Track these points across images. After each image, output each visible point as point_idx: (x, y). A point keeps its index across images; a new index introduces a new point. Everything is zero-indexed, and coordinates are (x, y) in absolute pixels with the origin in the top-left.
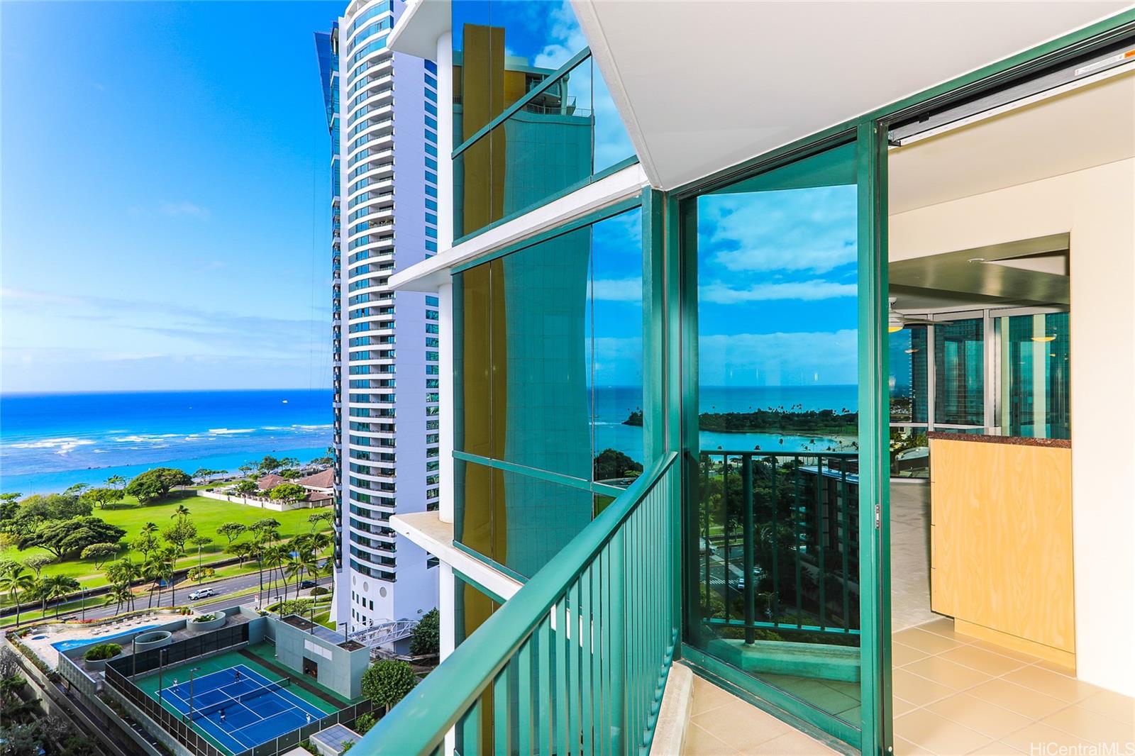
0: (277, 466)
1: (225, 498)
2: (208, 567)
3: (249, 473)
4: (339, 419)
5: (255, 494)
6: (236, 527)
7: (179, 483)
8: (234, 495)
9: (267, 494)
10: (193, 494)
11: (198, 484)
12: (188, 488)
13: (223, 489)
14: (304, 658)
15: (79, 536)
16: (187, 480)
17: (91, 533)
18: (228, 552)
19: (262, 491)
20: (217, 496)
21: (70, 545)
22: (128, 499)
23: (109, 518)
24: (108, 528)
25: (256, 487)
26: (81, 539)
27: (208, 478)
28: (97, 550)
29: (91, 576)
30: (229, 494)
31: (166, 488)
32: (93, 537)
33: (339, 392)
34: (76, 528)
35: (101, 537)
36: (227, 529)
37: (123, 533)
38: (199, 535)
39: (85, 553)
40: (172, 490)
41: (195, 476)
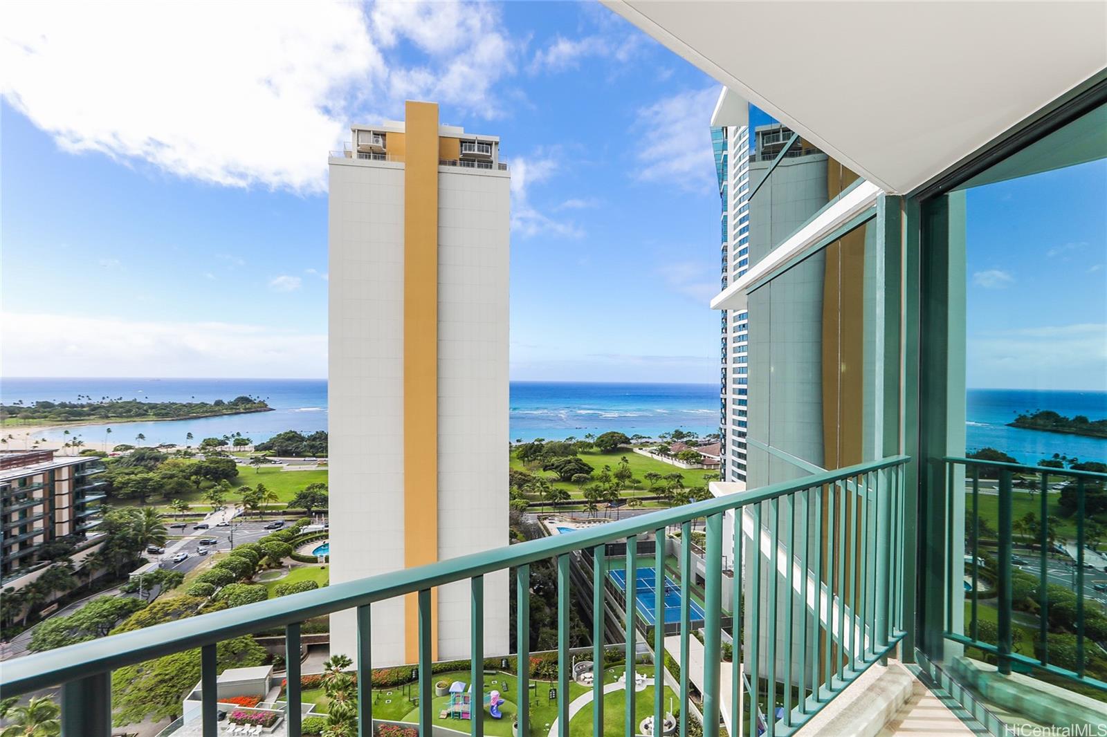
0: (683, 437)
1: (649, 455)
2: (639, 499)
3: (665, 440)
4: (724, 406)
5: (669, 455)
6: (655, 476)
7: (623, 442)
8: (655, 453)
9: (676, 456)
10: (630, 451)
11: (634, 444)
12: (628, 446)
13: (649, 449)
14: (697, 574)
15: (570, 468)
16: (627, 441)
17: (576, 467)
18: (651, 491)
19: (673, 453)
20: (645, 452)
21: (566, 472)
22: (595, 449)
23: (585, 459)
24: (585, 465)
25: (669, 450)
26: (571, 470)
27: (639, 441)
28: (580, 477)
29: (576, 493)
30: (652, 453)
31: (616, 445)
32: (578, 470)
33: (725, 386)
34: (569, 463)
35: (581, 470)
36: (650, 476)
37: (592, 469)
38: (633, 478)
39: (573, 478)
40: (619, 446)
41: (632, 439)
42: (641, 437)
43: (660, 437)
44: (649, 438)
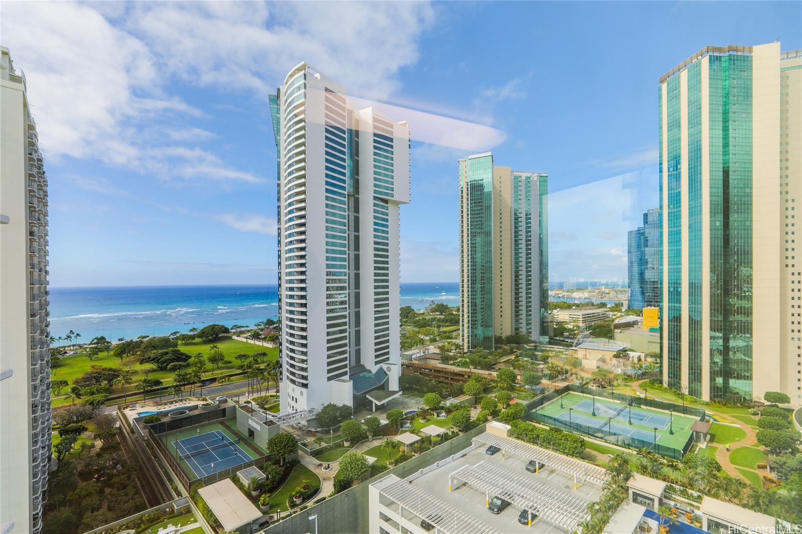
0: (273, 324)
1: (245, 340)
2: (227, 376)
3: (259, 327)
5: (259, 338)
6: (244, 356)
7: (223, 332)
8: (249, 339)
9: (264, 339)
10: (230, 338)
11: (234, 333)
12: (228, 335)
13: (245, 335)
15: (167, 358)
16: (226, 330)
17: (173, 357)
18: (237, 369)
19: (263, 337)
20: (242, 339)
21: (163, 363)
22: (197, 340)
23: (183, 349)
24: (182, 354)
25: (260, 335)
26: (168, 360)
27: (239, 330)
28: (175, 366)
29: (168, 379)
30: (247, 338)
31: (217, 335)
32: (174, 359)
34: (166, 354)
35: (178, 359)
36: (240, 357)
37: (190, 357)
38: (225, 359)
39: (169, 366)
40: (221, 335)
41: (232, 329)
42: (241, 327)
43: (256, 325)
44: (247, 327)
